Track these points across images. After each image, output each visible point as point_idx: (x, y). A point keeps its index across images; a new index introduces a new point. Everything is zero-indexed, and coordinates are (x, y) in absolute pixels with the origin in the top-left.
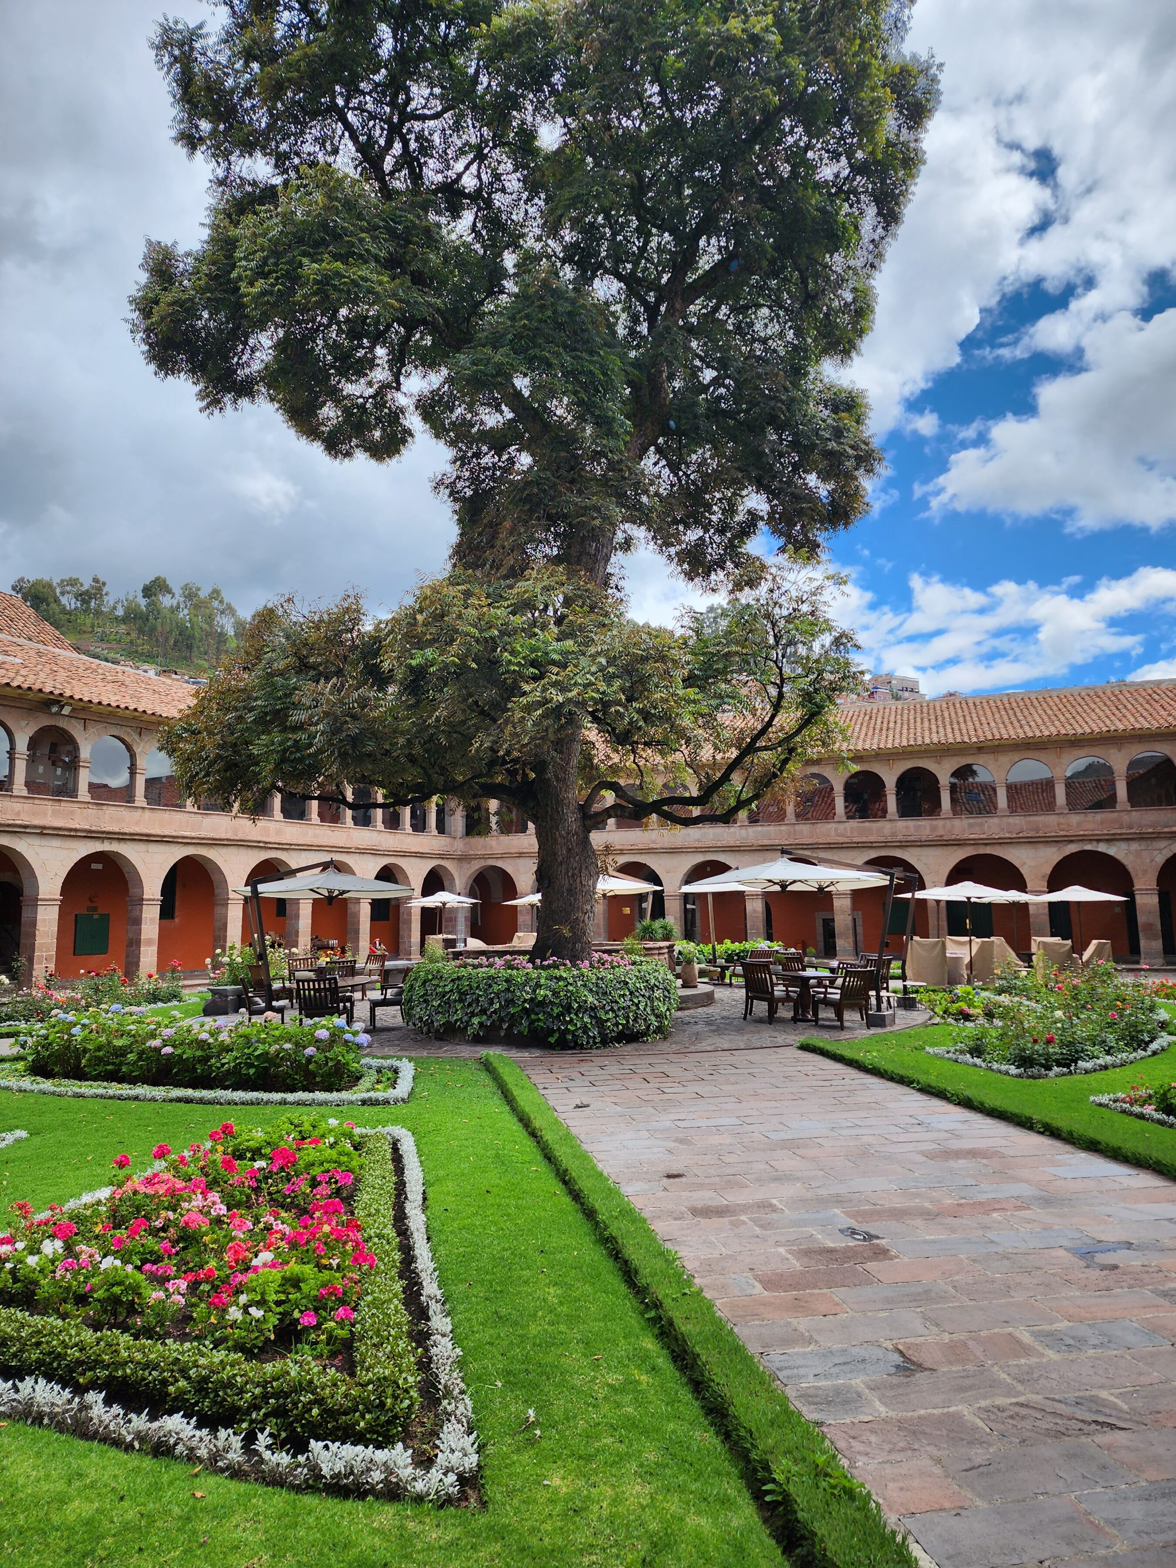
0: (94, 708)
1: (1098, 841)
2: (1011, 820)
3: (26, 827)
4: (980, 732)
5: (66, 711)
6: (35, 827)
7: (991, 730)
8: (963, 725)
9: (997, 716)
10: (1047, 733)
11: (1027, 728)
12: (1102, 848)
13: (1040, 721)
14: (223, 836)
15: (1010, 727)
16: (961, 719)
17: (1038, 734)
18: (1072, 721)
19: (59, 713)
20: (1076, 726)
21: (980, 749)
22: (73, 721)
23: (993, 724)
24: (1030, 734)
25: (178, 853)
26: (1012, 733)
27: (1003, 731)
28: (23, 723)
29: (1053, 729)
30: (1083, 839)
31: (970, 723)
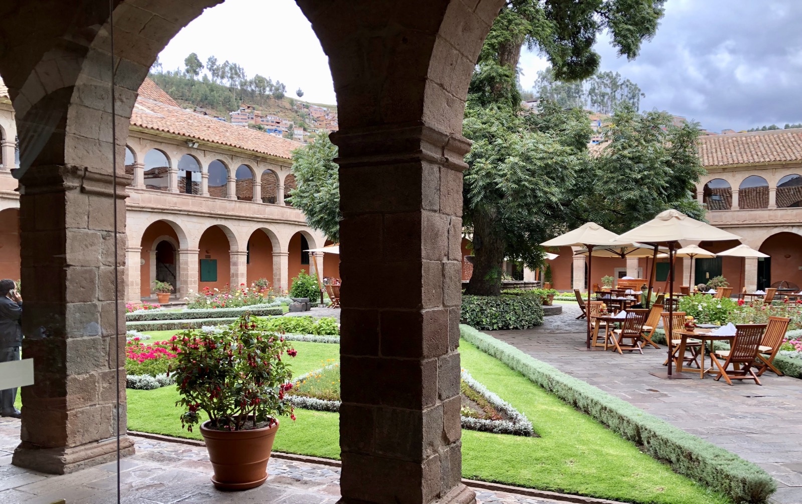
0: (210, 144)
1: (793, 226)
2: (740, 213)
3: (180, 211)
4: (725, 159)
5: (196, 146)
6: (185, 211)
7: (732, 157)
8: (715, 155)
9: (737, 148)
10: (768, 160)
11: (755, 157)
12: (795, 231)
13: (764, 152)
14: (276, 218)
15: (744, 155)
16: (714, 151)
17: (762, 160)
18: (785, 152)
19: (192, 147)
20: (787, 155)
21: (724, 170)
22: (199, 151)
23: (734, 154)
24: (757, 160)
25: (255, 227)
26: (745, 159)
27: (740, 158)
28: (175, 153)
29: (772, 157)
30: (783, 225)
31: (719, 153)
